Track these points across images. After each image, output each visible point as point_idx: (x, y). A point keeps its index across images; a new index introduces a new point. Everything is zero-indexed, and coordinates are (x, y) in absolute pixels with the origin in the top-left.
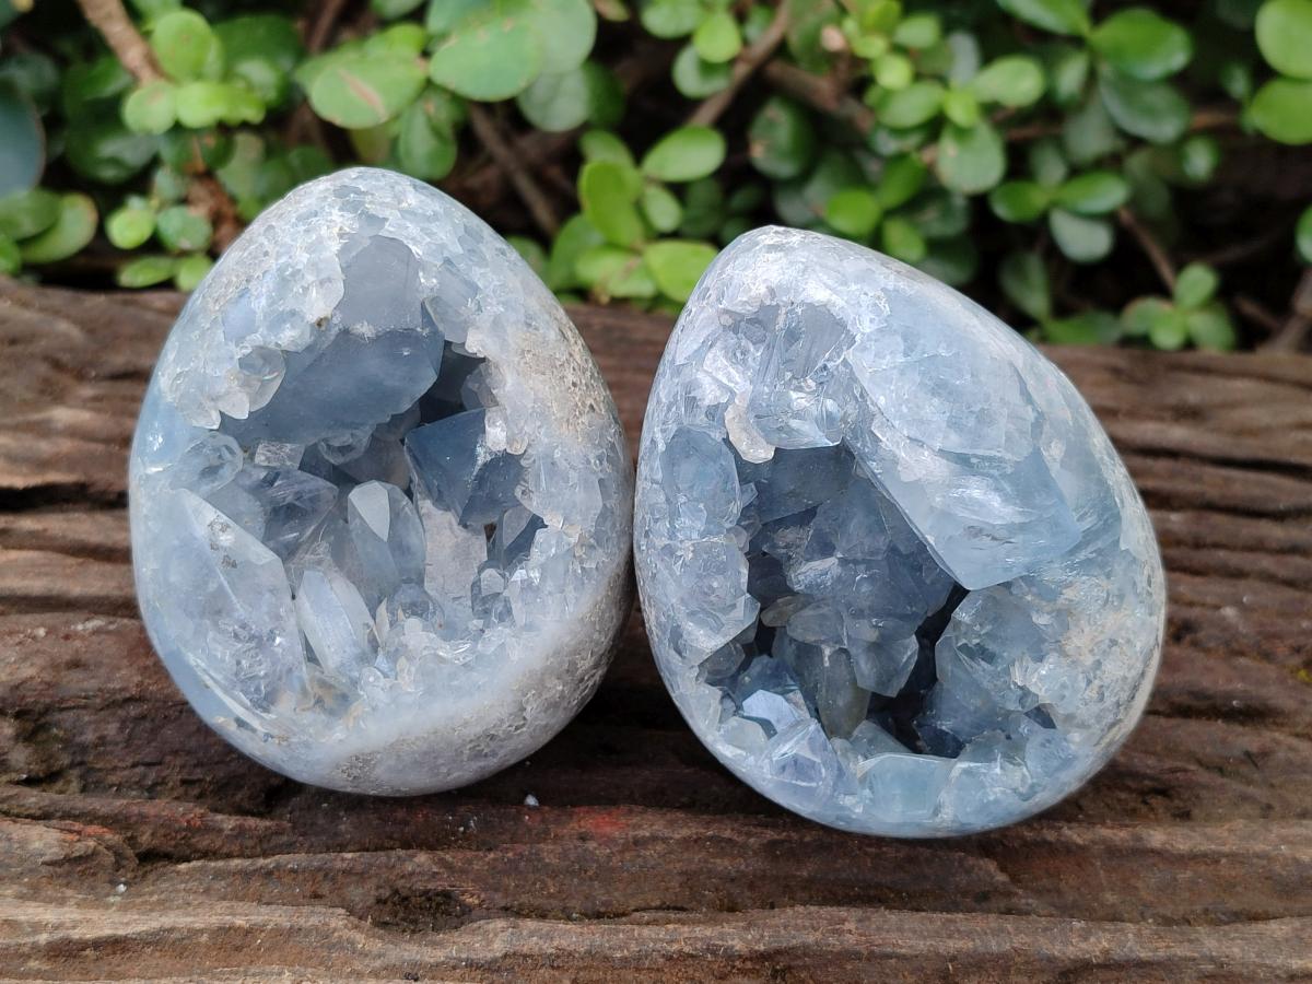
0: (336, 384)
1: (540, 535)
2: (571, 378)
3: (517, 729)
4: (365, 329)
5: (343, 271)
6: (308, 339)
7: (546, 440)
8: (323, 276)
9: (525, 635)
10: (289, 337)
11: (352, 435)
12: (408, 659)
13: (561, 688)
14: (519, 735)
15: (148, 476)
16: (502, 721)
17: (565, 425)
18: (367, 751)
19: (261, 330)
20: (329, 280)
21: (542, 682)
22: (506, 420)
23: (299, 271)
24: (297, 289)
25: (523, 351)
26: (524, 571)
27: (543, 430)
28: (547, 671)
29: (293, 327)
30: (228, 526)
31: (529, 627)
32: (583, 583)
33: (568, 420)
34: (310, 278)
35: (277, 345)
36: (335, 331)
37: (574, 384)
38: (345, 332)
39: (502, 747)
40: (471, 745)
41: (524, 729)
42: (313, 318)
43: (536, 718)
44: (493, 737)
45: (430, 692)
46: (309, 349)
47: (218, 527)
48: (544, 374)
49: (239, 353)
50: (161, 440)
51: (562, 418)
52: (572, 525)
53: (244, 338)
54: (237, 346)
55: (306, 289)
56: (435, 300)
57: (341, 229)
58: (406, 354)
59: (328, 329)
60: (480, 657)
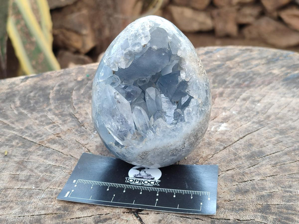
0: (145, 63)
1: (192, 100)
2: (200, 65)
3: (182, 149)
4: (155, 47)
5: (150, 34)
6: (141, 49)
7: (195, 78)
8: (146, 35)
9: (187, 124)
10: (137, 49)
11: (146, 78)
12: (159, 128)
13: (193, 140)
14: (183, 151)
15: (100, 82)
16: (180, 146)
17: (199, 75)
18: (147, 151)
19: (130, 47)
20: (147, 36)
21: (190, 137)
22: (185, 72)
23: (140, 34)
24: (140, 38)
25: (190, 57)
26: (188, 108)
27: (194, 75)
28: (191, 134)
29: (138, 46)
30: (118, 94)
31: (188, 122)
32: (201, 113)
33: (200, 74)
34: (143, 35)
35: (134, 50)
36: (148, 48)
37: (201, 67)
38: (150, 48)
39: (178, 153)
40: (171, 152)
41: (184, 149)
42: (143, 44)
43: (187, 147)
44: (177, 150)
45: (164, 136)
46: (141, 53)
47: (116, 94)
48: (195, 62)
49: (125, 52)
50: (103, 74)
51: (198, 73)
52: (200, 99)
53: (126, 49)
54: (124, 51)
55: (142, 38)
56: (171, 42)
57: (150, 25)
58: (163, 55)
59: (146, 47)
60: (177, 128)
